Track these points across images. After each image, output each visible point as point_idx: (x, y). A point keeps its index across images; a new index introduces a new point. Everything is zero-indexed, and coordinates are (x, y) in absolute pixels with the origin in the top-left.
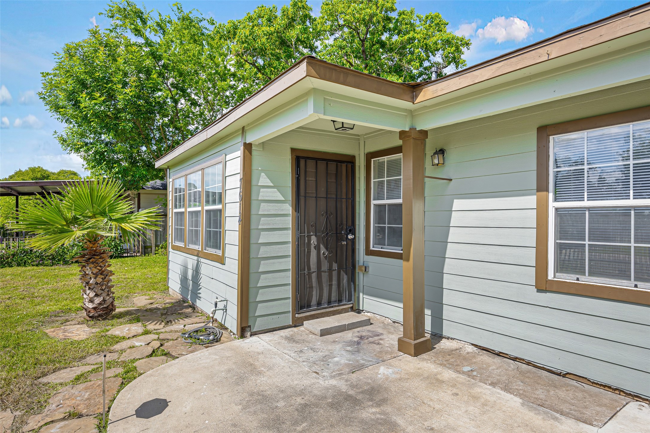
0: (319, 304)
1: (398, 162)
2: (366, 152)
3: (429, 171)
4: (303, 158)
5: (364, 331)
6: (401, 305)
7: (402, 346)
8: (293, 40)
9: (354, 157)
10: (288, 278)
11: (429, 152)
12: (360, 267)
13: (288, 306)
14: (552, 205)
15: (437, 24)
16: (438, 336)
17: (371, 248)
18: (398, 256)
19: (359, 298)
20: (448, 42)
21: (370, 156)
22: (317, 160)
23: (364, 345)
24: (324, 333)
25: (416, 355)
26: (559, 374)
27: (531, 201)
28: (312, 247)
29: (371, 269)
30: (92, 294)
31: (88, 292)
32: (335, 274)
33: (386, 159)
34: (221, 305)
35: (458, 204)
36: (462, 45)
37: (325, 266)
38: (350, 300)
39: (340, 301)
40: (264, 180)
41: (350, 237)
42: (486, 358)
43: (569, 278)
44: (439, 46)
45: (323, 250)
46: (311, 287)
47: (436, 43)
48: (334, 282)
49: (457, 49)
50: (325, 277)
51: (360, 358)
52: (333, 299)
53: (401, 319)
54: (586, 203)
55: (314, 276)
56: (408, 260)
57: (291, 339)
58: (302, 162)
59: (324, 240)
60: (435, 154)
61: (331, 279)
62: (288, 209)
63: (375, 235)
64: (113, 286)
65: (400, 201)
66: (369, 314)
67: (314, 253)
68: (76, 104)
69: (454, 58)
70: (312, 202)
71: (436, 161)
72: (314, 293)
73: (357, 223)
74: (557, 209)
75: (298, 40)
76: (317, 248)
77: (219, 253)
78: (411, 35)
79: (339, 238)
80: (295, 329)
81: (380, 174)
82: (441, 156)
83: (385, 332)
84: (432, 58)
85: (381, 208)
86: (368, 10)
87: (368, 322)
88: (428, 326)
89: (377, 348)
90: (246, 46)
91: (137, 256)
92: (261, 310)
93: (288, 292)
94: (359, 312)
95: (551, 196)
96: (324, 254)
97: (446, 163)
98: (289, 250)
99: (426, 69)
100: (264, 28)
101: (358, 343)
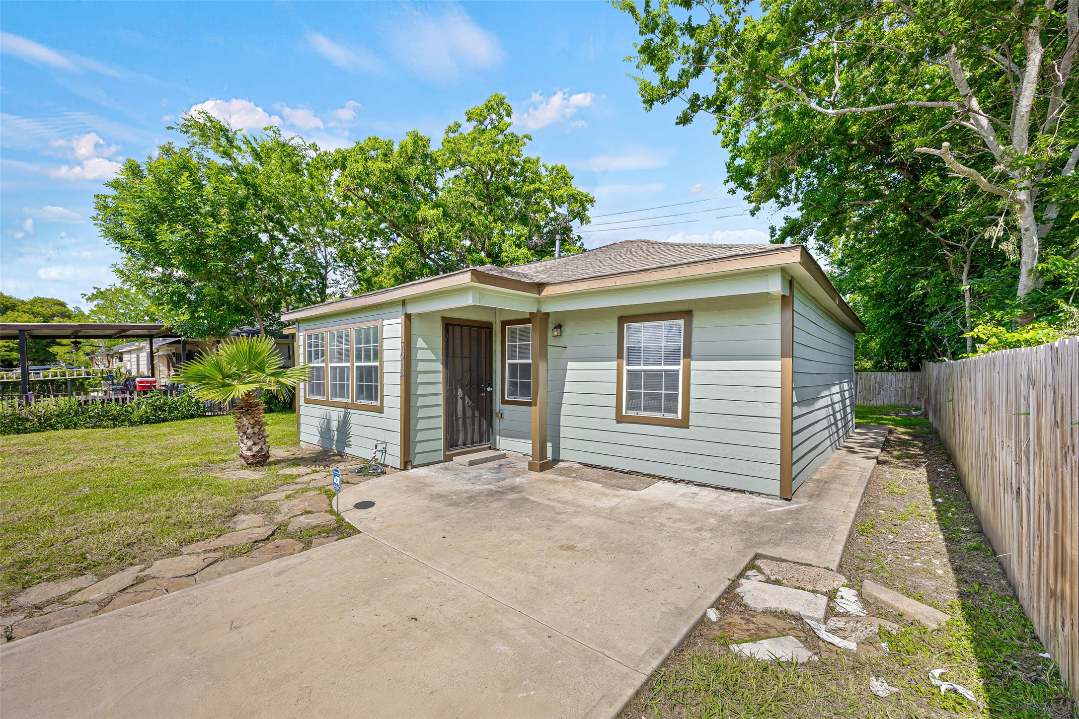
0: (464, 444)
1: (528, 329)
2: (502, 319)
3: (551, 341)
4: (451, 325)
5: (502, 461)
6: (531, 442)
7: (531, 467)
8: (412, 178)
9: (491, 324)
10: (440, 422)
11: (551, 326)
12: (497, 414)
13: (440, 445)
14: (626, 368)
15: (563, 177)
16: (556, 461)
17: (506, 398)
18: (529, 404)
19: (495, 439)
20: (573, 198)
21: (504, 324)
22: (462, 326)
23: (503, 469)
24: (472, 463)
25: (541, 471)
26: (627, 473)
27: (614, 365)
28: (459, 397)
29: (506, 416)
30: (250, 443)
31: (245, 441)
32: (476, 420)
33: (518, 326)
34: (380, 447)
35: (571, 365)
36: (587, 201)
37: (469, 413)
38: (489, 441)
39: (481, 442)
40: (420, 343)
41: (489, 389)
42: (587, 469)
43: (632, 413)
44: (565, 200)
45: (467, 400)
46: (458, 431)
47: (561, 196)
48: (476, 427)
49: (582, 204)
50: (469, 421)
51: (501, 475)
52: (475, 439)
53: (530, 452)
54: (642, 367)
55: (460, 421)
56: (535, 405)
57: (446, 469)
58: (450, 328)
59: (467, 393)
60: (555, 328)
61: (473, 424)
62: (440, 367)
63: (509, 389)
64: (267, 436)
65: (530, 361)
66: (504, 452)
67: (460, 402)
68: (150, 236)
69: (579, 213)
70: (458, 361)
71: (556, 334)
72: (461, 435)
73: (494, 378)
74: (628, 371)
75: (418, 178)
76: (463, 399)
77: (378, 403)
78: (537, 185)
79: (480, 391)
80: (447, 463)
81: (513, 339)
82: (559, 330)
83: (518, 461)
84: (558, 209)
85: (513, 367)
86: (493, 155)
87: (504, 456)
88: (549, 455)
89: (513, 470)
90: (359, 181)
91: (223, 415)
92: (419, 448)
93: (440, 434)
94: (495, 449)
95: (625, 362)
96: (468, 403)
97: (563, 335)
98: (440, 400)
99: (551, 219)
100: (379, 164)
101: (499, 468)
